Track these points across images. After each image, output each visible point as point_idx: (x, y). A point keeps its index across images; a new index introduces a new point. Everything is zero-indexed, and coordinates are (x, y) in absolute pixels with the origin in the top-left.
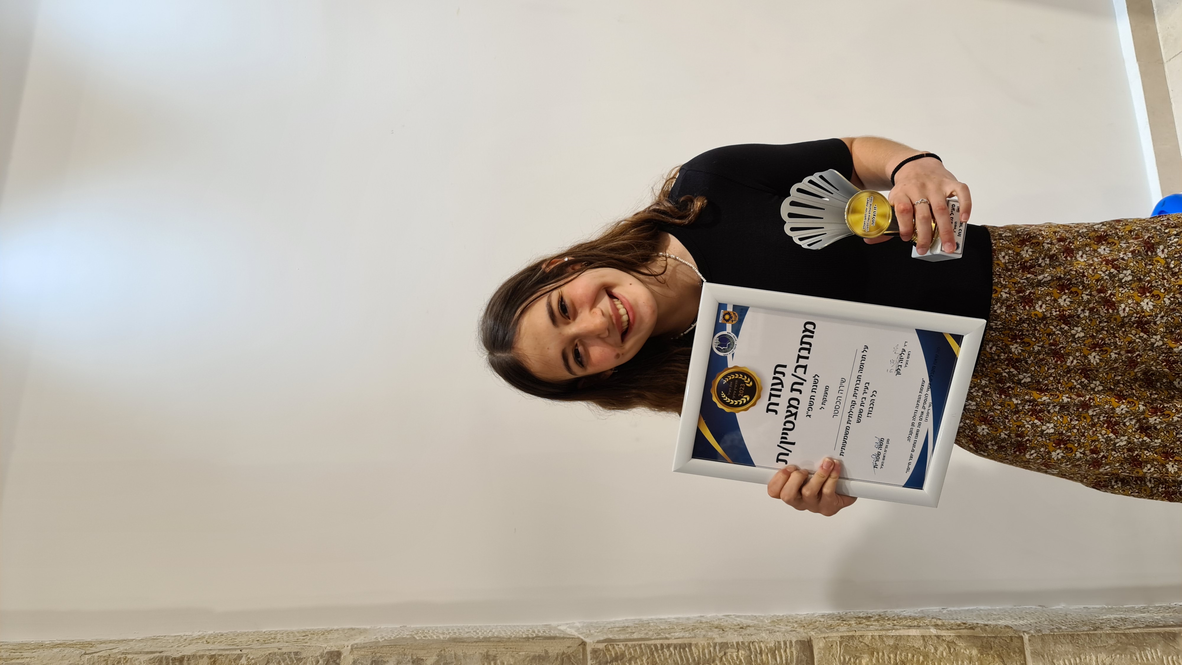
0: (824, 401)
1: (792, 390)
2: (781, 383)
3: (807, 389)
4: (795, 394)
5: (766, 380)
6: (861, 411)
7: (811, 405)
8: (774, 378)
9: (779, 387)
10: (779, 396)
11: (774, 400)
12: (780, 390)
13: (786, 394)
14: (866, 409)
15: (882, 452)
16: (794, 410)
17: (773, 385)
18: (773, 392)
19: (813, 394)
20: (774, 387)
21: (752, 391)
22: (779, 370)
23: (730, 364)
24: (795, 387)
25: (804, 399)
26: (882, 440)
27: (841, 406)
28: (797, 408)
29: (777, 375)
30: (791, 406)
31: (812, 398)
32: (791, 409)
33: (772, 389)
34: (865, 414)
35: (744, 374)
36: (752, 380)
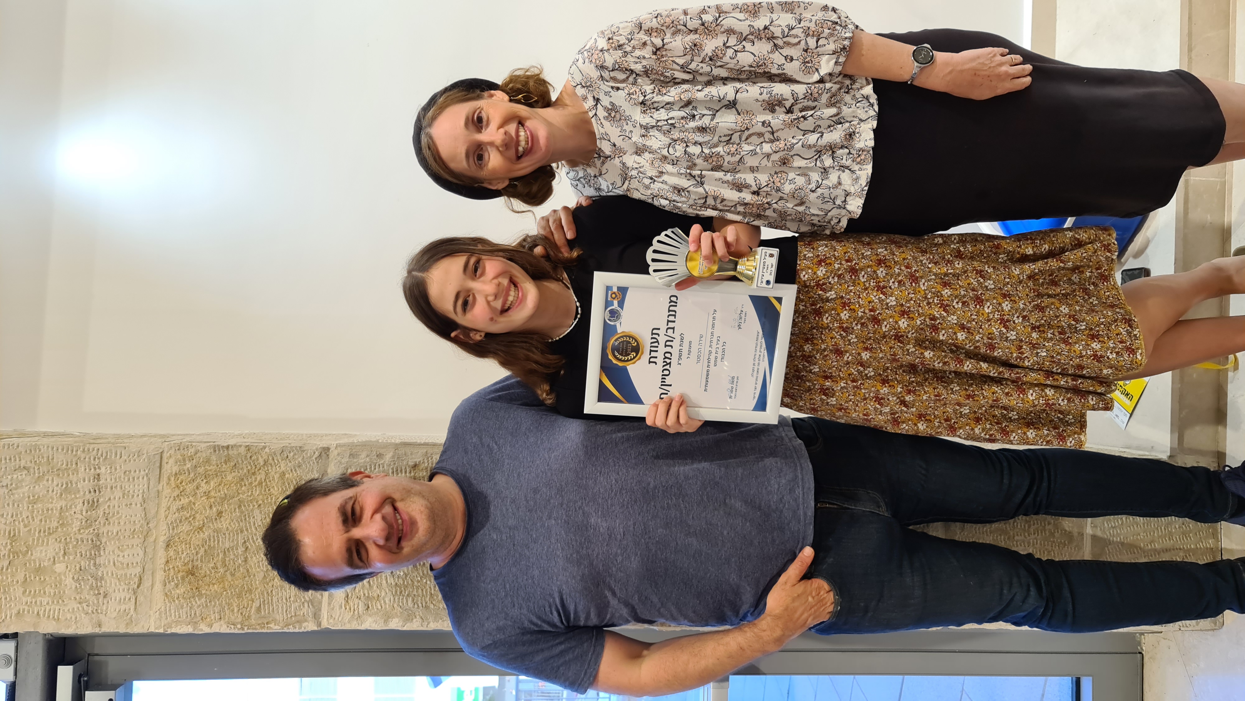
0: (689, 352)
1: (666, 346)
2: (658, 342)
3: (676, 344)
4: (668, 349)
5: (646, 340)
6: (716, 358)
7: (680, 356)
8: (652, 338)
9: (656, 344)
10: (657, 351)
11: (653, 354)
12: (657, 347)
13: (662, 349)
14: (719, 356)
15: (734, 386)
16: (668, 361)
17: (652, 343)
18: (652, 349)
19: (681, 348)
20: (653, 345)
21: (637, 350)
22: (654, 332)
23: (620, 330)
24: (668, 343)
25: (675, 351)
26: (733, 378)
27: (702, 355)
28: (670, 359)
29: (654, 336)
30: (666, 358)
31: (680, 351)
32: (666, 360)
33: (651, 347)
34: (719, 359)
35: (630, 337)
36: (636, 341)
